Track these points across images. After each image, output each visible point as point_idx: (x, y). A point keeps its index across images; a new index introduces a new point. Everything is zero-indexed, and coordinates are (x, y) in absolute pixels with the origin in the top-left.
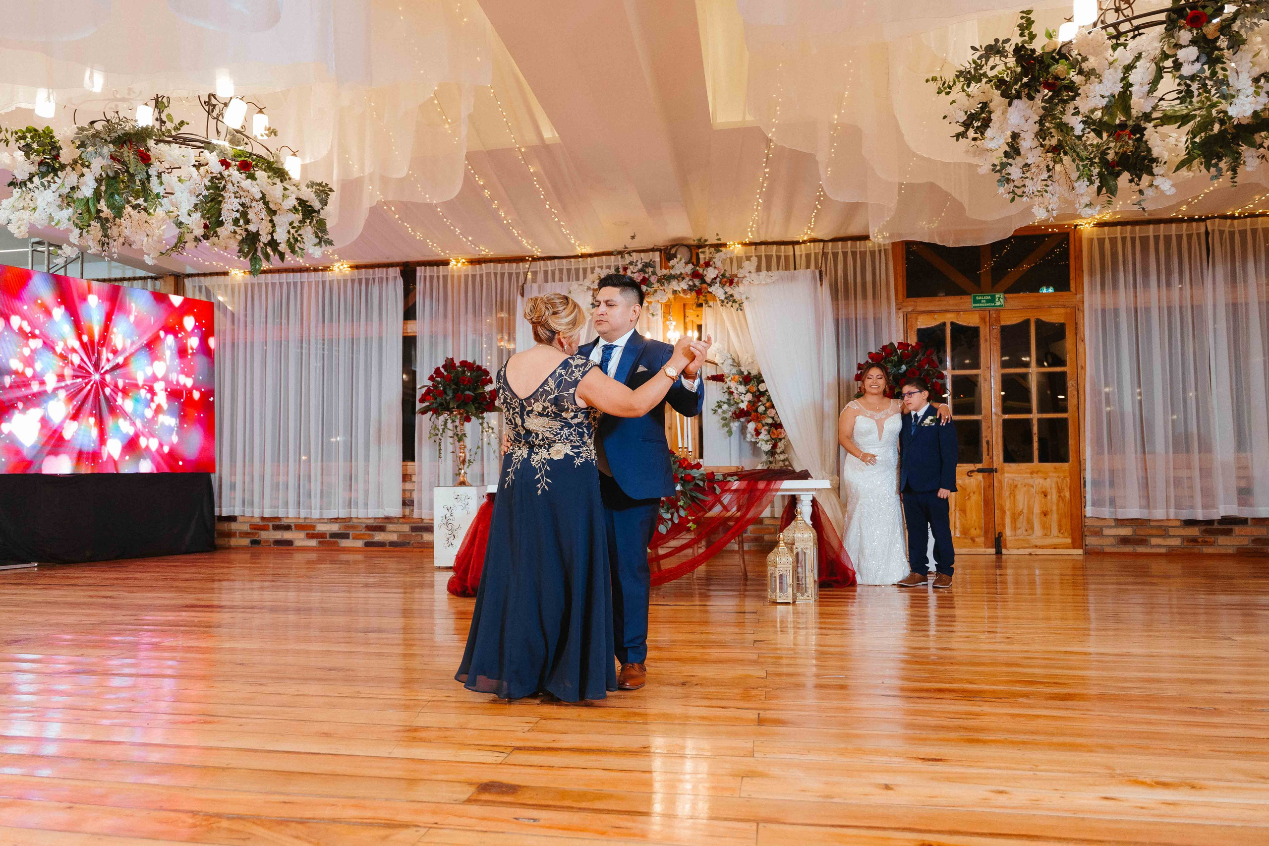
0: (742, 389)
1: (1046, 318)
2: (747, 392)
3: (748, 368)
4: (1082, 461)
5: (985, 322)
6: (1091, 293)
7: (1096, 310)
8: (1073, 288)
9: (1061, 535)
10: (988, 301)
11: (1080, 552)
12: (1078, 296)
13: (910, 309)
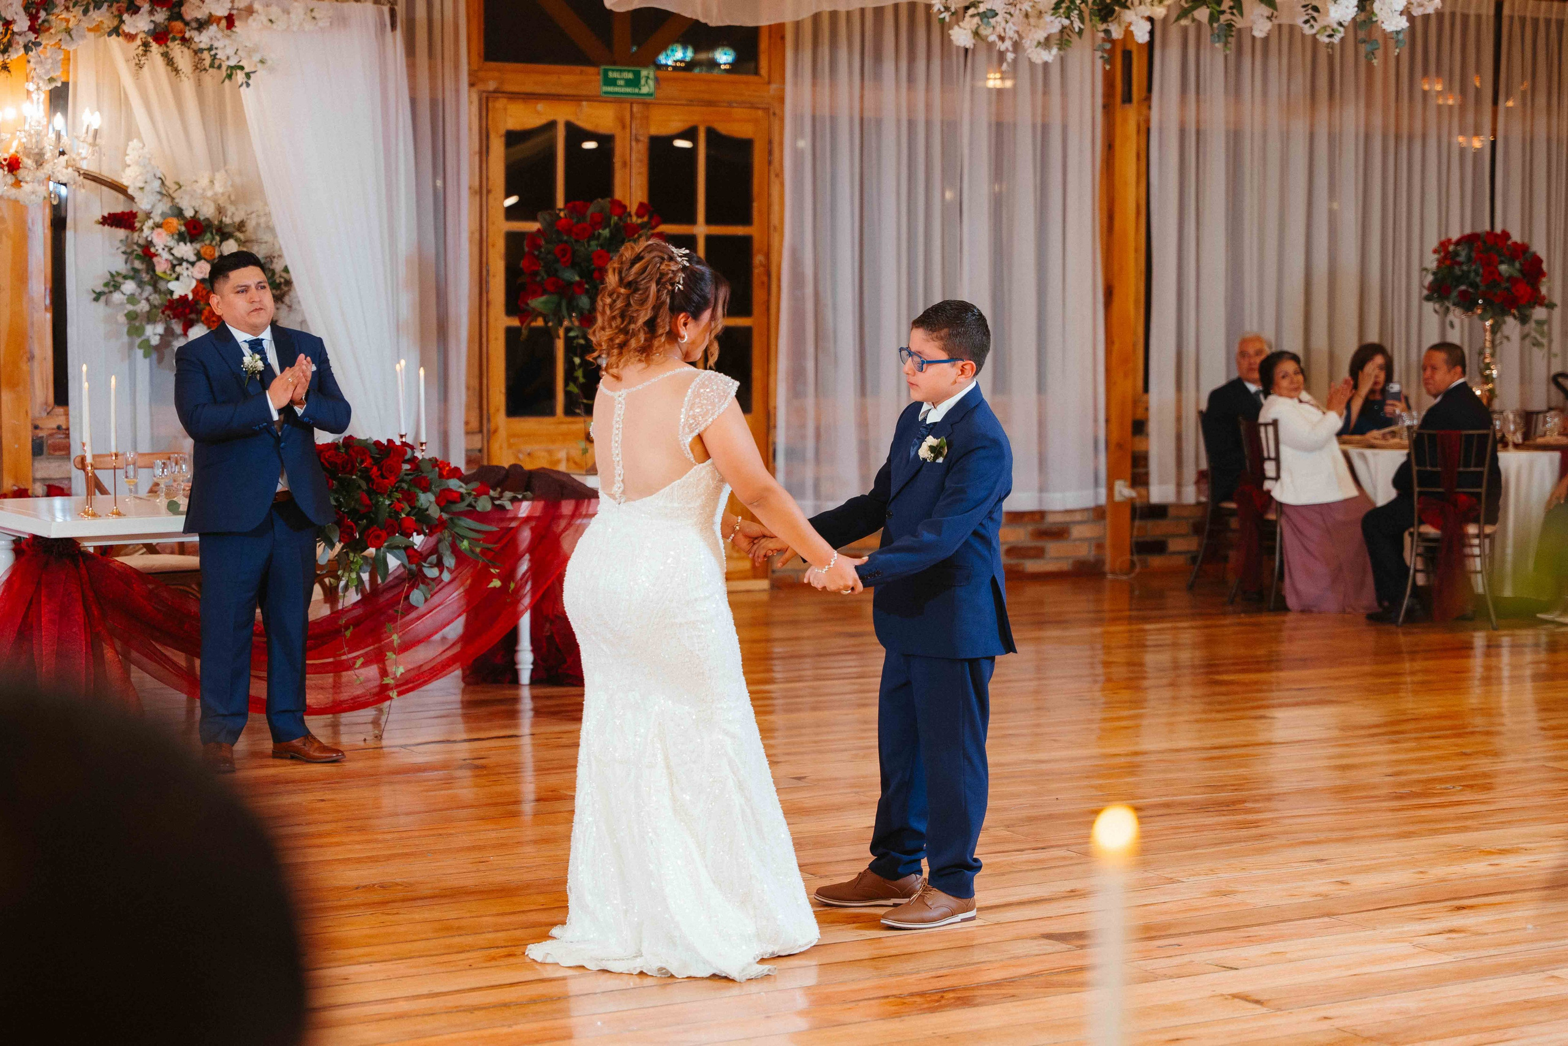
0: (186, 250)
1: (724, 128)
2: (199, 256)
3: (197, 204)
4: (772, 412)
5: (624, 127)
6: (796, 84)
7: (802, 117)
8: (764, 71)
9: (735, 555)
10: (629, 83)
11: (764, 584)
12: (773, 86)
13: (492, 86)
